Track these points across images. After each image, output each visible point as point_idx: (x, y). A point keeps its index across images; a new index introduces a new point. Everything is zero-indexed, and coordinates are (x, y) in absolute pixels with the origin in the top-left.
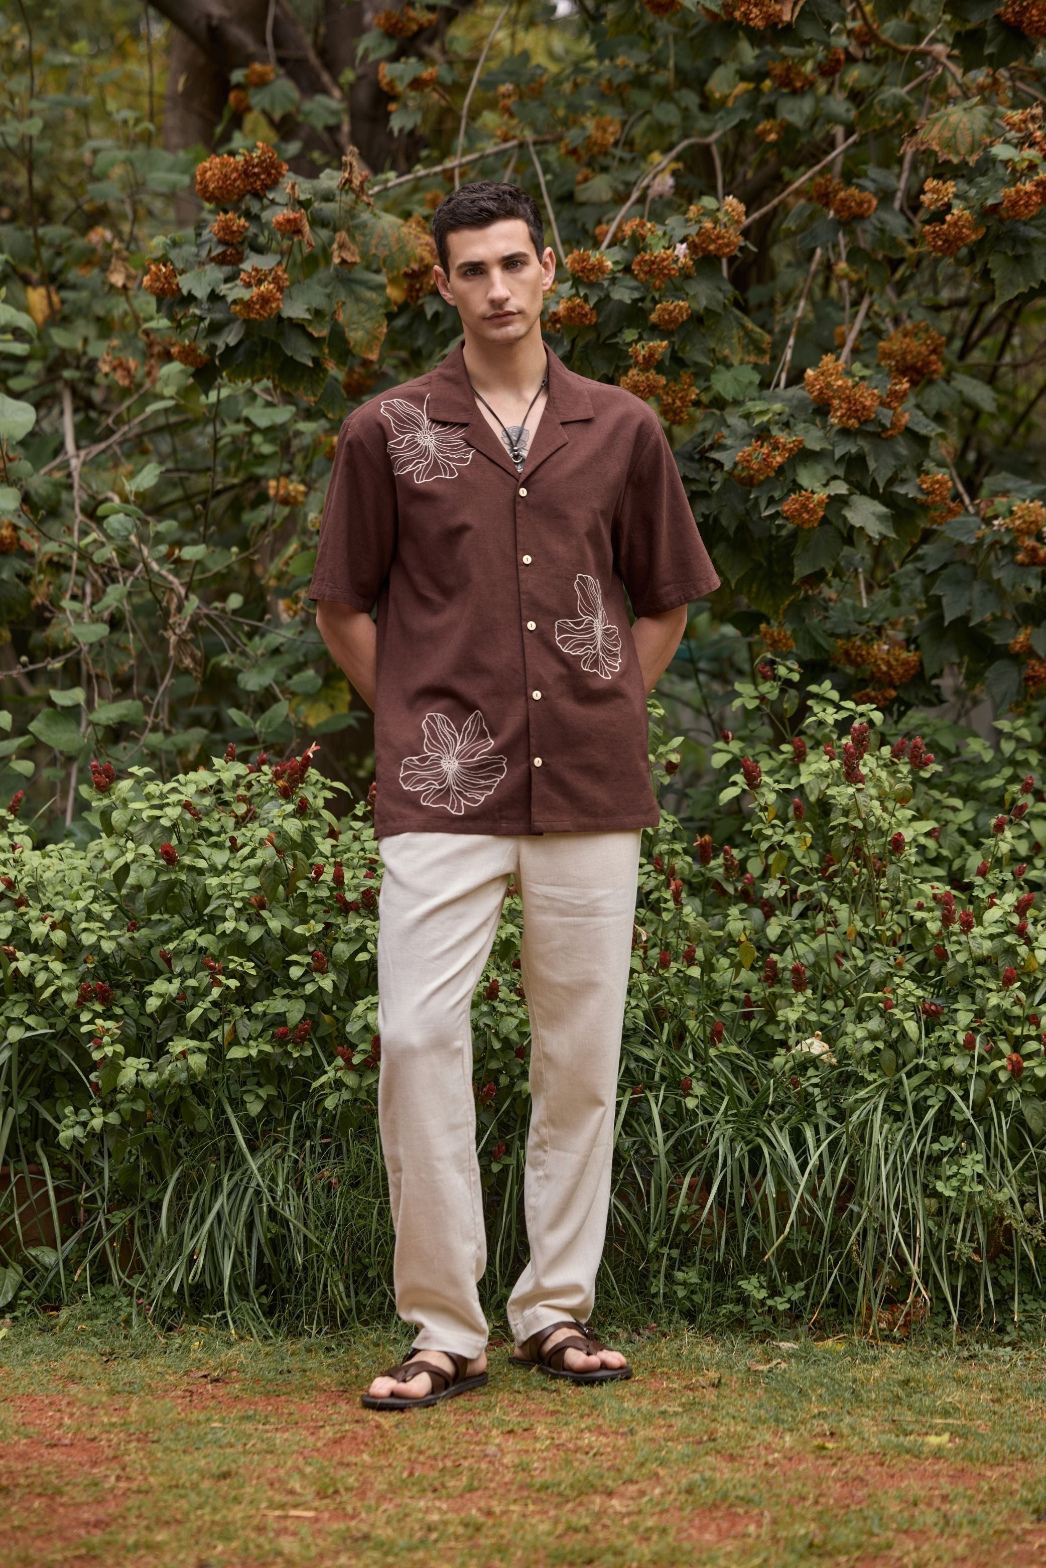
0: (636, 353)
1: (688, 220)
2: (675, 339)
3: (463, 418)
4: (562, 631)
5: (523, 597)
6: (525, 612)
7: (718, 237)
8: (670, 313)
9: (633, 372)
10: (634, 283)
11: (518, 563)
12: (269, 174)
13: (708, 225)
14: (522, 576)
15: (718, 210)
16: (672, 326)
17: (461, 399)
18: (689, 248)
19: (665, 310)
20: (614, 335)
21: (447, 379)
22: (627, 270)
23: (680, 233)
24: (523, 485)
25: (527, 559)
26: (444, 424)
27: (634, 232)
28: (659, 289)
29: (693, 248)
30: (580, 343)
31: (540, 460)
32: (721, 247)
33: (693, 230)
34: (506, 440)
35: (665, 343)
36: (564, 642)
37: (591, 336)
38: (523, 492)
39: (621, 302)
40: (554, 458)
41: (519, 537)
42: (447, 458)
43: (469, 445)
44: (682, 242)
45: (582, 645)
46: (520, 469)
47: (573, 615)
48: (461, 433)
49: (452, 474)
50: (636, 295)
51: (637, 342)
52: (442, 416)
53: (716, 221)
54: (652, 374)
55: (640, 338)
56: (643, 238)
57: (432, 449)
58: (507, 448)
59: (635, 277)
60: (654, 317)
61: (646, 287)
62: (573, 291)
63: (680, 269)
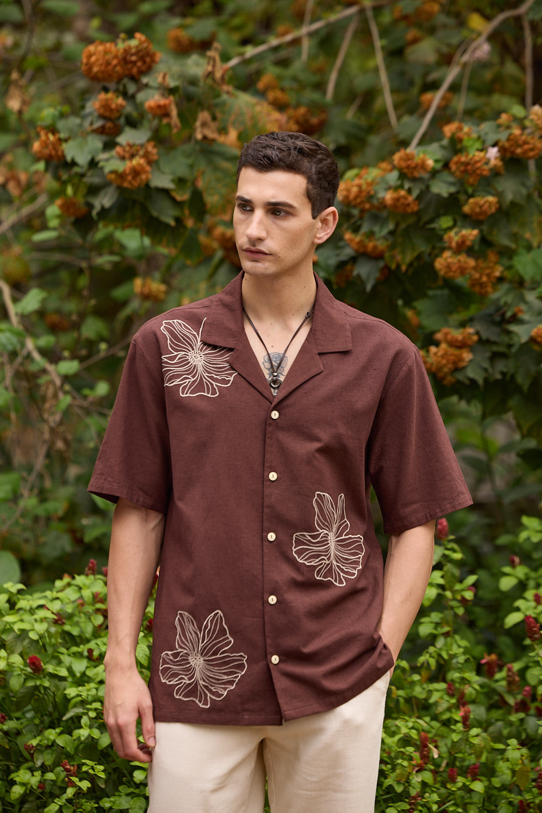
0: (451, 239)
1: (499, 126)
2: (485, 228)
3: (230, 343)
4: (299, 542)
5: (266, 510)
6: (266, 524)
7: (525, 143)
8: (481, 207)
9: (447, 254)
10: (451, 179)
11: (265, 479)
12: (144, 62)
13: (516, 131)
14: (267, 491)
15: (525, 118)
16: (481, 217)
17: (232, 325)
18: (499, 151)
19: (476, 204)
20: (432, 221)
21: (225, 305)
22: (446, 166)
23: (492, 138)
24: (274, 409)
25: (273, 476)
26: (214, 347)
27: (453, 134)
28: (472, 185)
29: (503, 150)
30: (403, 226)
31: (293, 387)
32: (525, 152)
33: (503, 136)
34: (268, 365)
35: (475, 232)
36: (299, 553)
37: (412, 220)
38: (275, 415)
39: (438, 196)
40: (307, 386)
41: (268, 456)
42: (211, 378)
43: (232, 368)
44: (494, 145)
45: (317, 556)
46: (275, 393)
47: (311, 529)
48: (227, 356)
49: (214, 393)
50: (453, 189)
51: (450, 229)
52: (213, 340)
53: (523, 128)
54: (463, 258)
55: (454, 225)
56: (461, 140)
57: (200, 369)
58: (266, 373)
59: (453, 174)
60: (466, 209)
61: (461, 183)
62: (399, 183)
63: (491, 170)
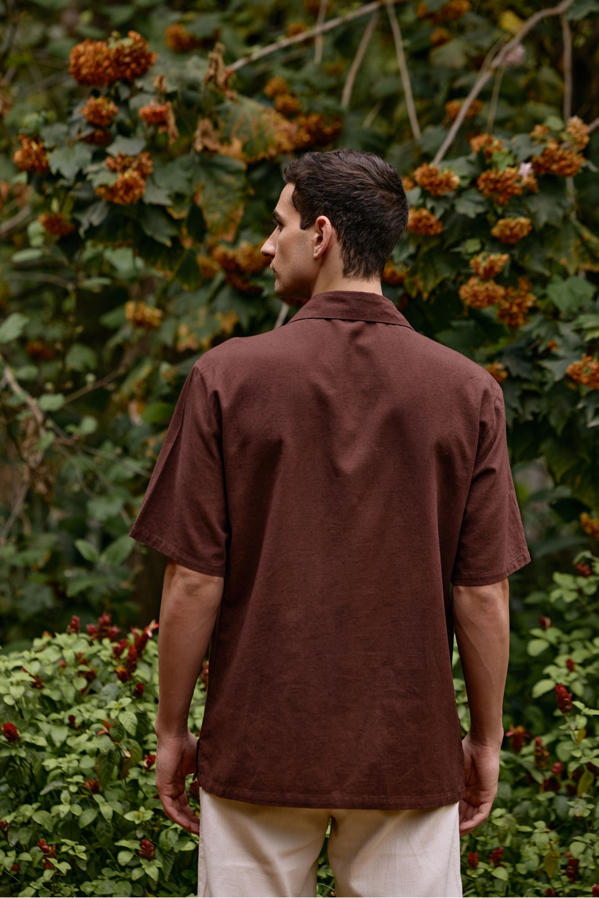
0: (477, 264)
1: (533, 139)
2: (516, 252)
7: (562, 158)
8: (512, 229)
9: (474, 281)
10: (479, 198)
12: (139, 64)
13: (552, 146)
15: (563, 130)
16: (512, 241)
18: (533, 167)
19: (506, 226)
20: (457, 244)
22: (474, 183)
23: (524, 153)
27: (482, 149)
28: (502, 205)
29: (536, 166)
30: (425, 249)
32: (562, 169)
33: (537, 151)
35: (505, 257)
37: (434, 243)
39: (465, 216)
44: (527, 161)
50: (480, 209)
51: (477, 253)
53: (560, 142)
54: (491, 285)
55: (482, 250)
56: (490, 155)
59: (481, 192)
60: (496, 231)
61: (490, 203)
62: (421, 201)
63: (523, 188)
